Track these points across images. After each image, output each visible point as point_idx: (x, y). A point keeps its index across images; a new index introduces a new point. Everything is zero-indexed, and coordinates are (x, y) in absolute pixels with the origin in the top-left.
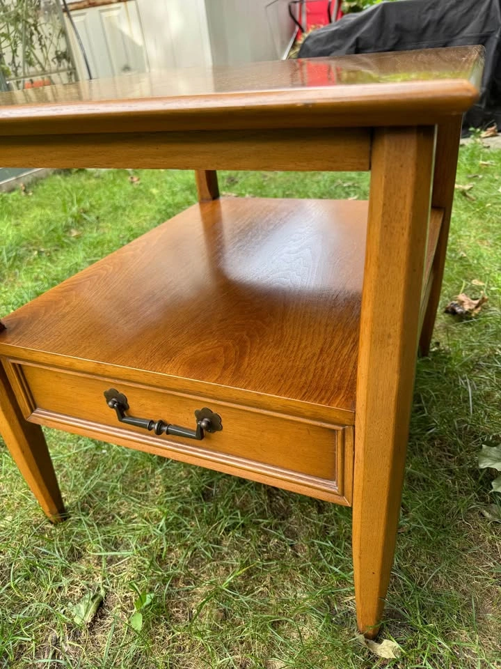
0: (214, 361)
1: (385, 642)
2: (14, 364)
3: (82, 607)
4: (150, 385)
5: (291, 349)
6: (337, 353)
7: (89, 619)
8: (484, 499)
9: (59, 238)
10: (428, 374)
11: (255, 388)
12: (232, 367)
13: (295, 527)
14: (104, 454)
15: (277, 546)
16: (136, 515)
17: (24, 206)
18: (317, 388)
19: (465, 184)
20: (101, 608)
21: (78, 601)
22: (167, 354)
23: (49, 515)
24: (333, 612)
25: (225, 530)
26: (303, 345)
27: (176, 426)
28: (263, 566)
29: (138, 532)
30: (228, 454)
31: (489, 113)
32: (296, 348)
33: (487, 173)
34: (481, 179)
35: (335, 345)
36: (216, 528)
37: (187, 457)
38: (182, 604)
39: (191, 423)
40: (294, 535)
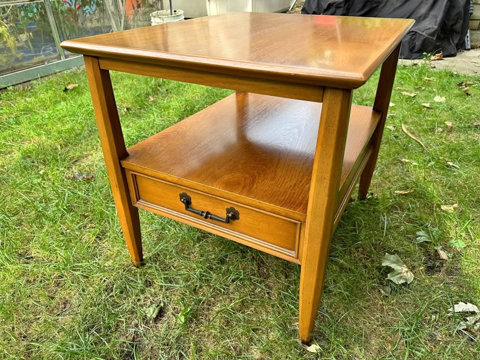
0: (239, 184)
1: (313, 345)
2: (132, 174)
3: (151, 309)
4: (204, 192)
5: (279, 182)
6: (303, 187)
7: (154, 316)
8: (382, 284)
9: (142, 101)
10: (363, 210)
11: (258, 199)
12: (248, 188)
13: (271, 284)
14: (167, 233)
15: (260, 292)
16: (183, 267)
17: (120, 77)
18: (289, 203)
19: (411, 92)
20: (161, 313)
21: (149, 307)
22: (215, 178)
23: (135, 262)
24: (286, 328)
25: (232, 280)
26: (285, 181)
27: (215, 215)
28: (251, 301)
29: (184, 276)
30: (241, 233)
31: (438, 44)
32: (281, 182)
33: (429, 86)
34: (423, 90)
35: (302, 183)
36: (227, 278)
37: (219, 232)
38: (205, 315)
39: (223, 214)
40: (270, 288)
